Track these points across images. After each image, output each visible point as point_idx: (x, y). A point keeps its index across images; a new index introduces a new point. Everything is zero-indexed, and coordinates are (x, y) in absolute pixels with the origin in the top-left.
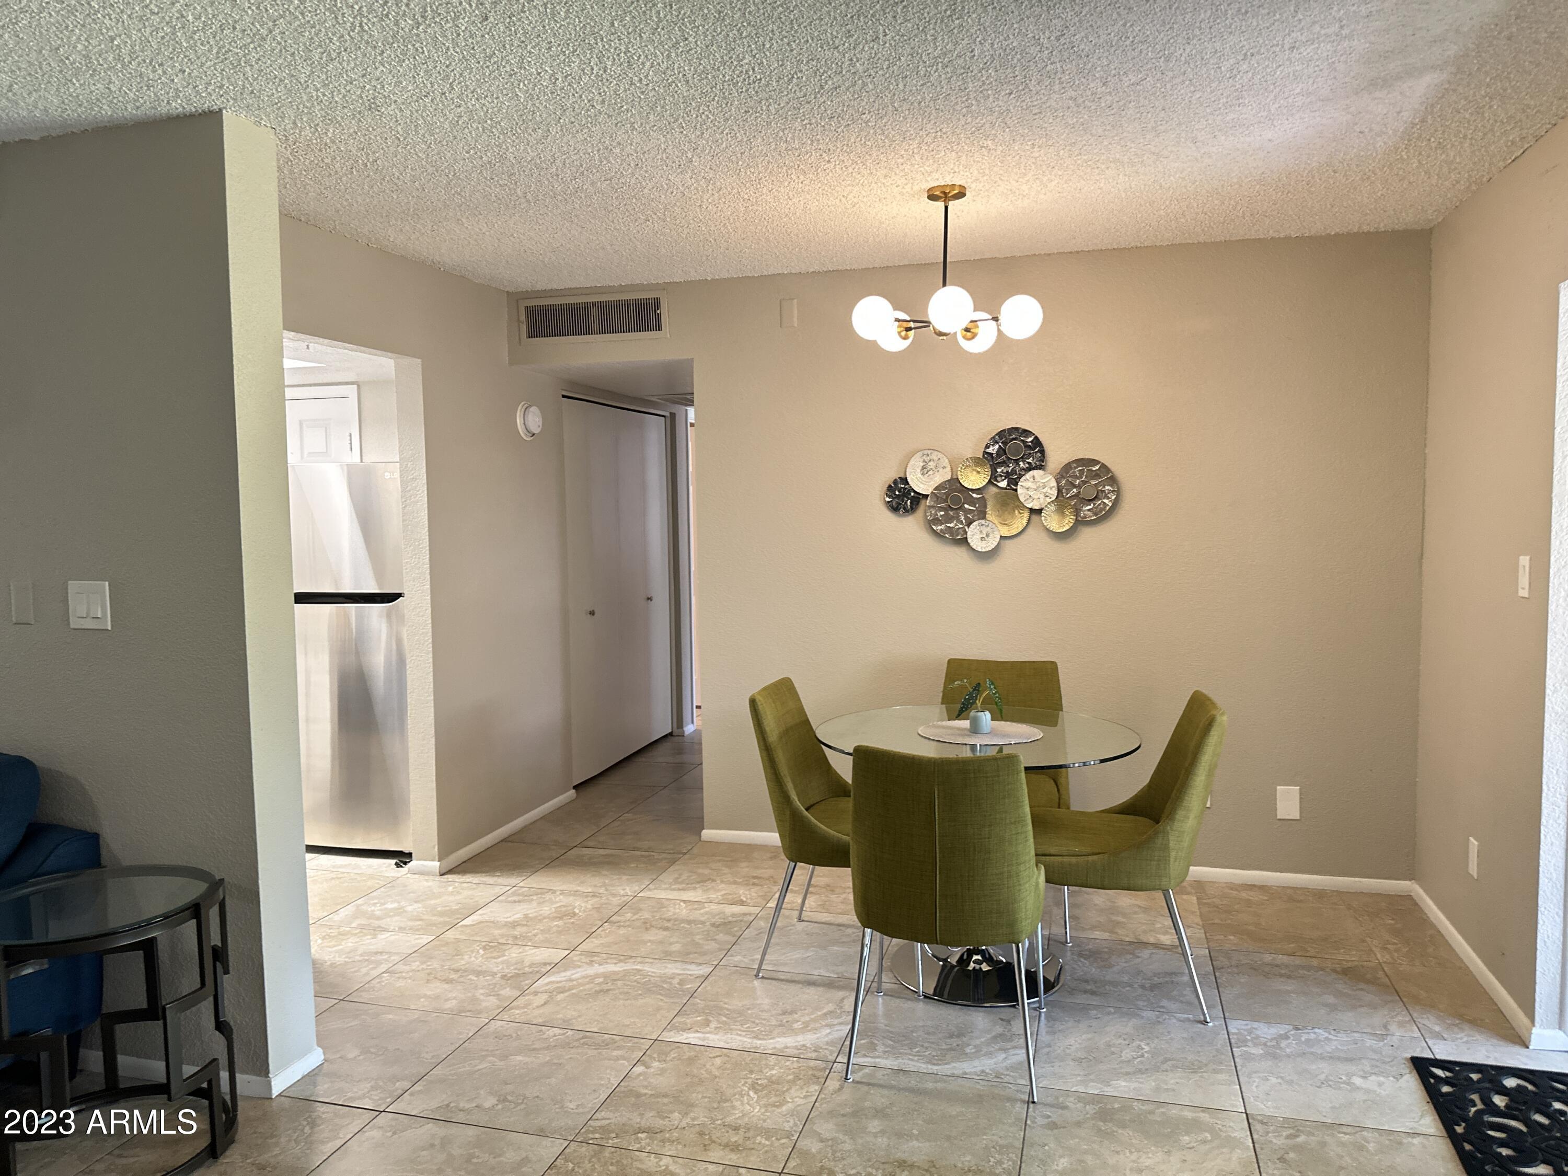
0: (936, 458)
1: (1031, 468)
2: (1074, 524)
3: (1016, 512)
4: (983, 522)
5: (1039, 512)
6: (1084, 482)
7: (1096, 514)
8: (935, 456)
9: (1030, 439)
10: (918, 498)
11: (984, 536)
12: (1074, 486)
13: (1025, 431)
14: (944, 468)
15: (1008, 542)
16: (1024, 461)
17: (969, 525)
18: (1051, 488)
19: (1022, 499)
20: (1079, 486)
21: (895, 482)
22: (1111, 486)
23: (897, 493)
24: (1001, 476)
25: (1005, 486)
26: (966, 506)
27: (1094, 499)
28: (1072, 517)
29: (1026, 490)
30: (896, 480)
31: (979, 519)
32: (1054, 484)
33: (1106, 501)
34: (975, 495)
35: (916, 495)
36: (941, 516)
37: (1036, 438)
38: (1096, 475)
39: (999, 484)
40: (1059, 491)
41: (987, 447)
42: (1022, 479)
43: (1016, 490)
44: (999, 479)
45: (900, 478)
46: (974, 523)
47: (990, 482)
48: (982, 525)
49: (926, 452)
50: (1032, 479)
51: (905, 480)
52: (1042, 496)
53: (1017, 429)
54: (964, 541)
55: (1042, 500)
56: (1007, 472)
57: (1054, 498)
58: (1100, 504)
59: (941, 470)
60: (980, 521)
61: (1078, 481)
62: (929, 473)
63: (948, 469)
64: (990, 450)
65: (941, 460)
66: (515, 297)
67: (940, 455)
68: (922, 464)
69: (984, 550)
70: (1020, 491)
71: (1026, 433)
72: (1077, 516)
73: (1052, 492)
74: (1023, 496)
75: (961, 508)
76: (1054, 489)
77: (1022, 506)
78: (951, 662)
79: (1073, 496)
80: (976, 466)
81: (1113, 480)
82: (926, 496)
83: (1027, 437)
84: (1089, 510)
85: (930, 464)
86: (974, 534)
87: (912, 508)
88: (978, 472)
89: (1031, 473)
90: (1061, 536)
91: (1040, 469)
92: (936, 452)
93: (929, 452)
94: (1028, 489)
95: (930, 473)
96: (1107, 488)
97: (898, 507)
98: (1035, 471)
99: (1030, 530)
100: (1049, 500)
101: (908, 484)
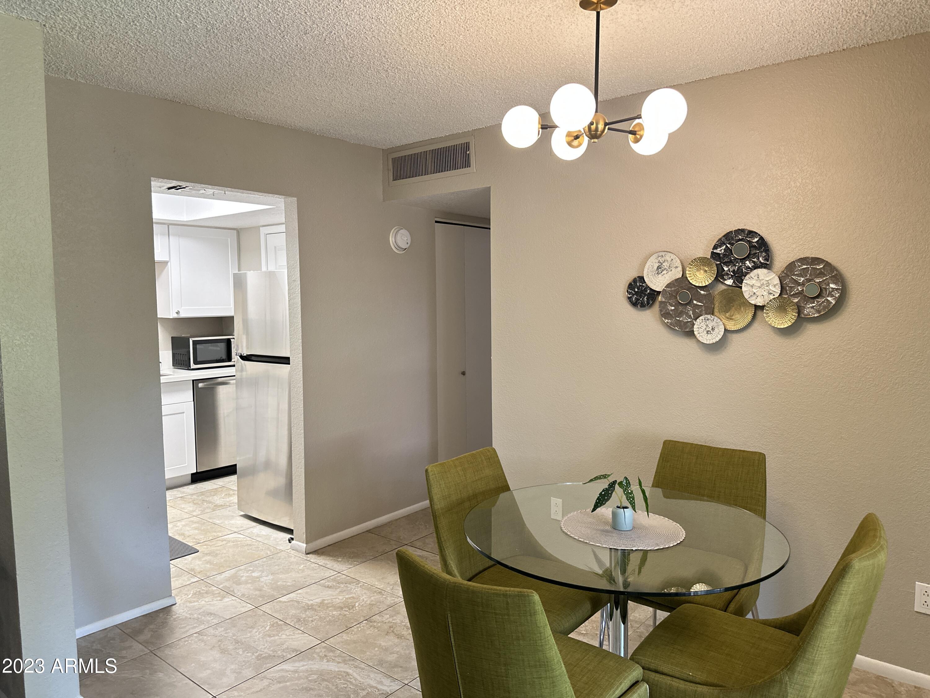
0: (669, 259)
1: (756, 267)
2: (796, 320)
3: (742, 309)
4: (709, 316)
5: (762, 308)
6: (809, 280)
7: (819, 312)
8: (668, 257)
9: (756, 240)
10: (654, 294)
11: (710, 329)
12: (799, 284)
13: (751, 232)
14: (676, 267)
15: (735, 337)
16: (750, 261)
17: (696, 320)
18: (775, 286)
19: (746, 296)
20: (803, 284)
21: (635, 280)
22: (836, 284)
23: (636, 290)
24: (727, 274)
25: (731, 284)
26: (695, 302)
27: (817, 297)
28: (794, 314)
29: (750, 288)
30: (635, 279)
31: (706, 314)
32: (777, 281)
33: (829, 299)
34: (702, 292)
35: (651, 292)
36: (672, 310)
37: (762, 238)
38: (821, 274)
39: (726, 282)
40: (783, 288)
41: (715, 247)
42: (747, 277)
43: (741, 288)
44: (725, 277)
45: (638, 277)
46: (701, 318)
47: (716, 279)
48: (708, 320)
49: (661, 254)
50: (756, 278)
51: (642, 279)
52: (765, 293)
53: (743, 231)
54: (691, 334)
55: (766, 297)
56: (734, 270)
57: (777, 295)
58: (823, 302)
59: (673, 270)
60: (706, 316)
61: (803, 279)
62: (663, 273)
63: (680, 269)
64: (718, 251)
65: (674, 261)
66: (387, 152)
67: (673, 256)
68: (657, 265)
69: (711, 342)
70: (744, 289)
71: (752, 233)
72: (799, 313)
73: (774, 289)
74: (747, 293)
75: (690, 303)
76: (777, 287)
77: (746, 303)
78: (667, 443)
79: (796, 294)
80: (704, 265)
81: (838, 277)
82: (659, 293)
83: (753, 237)
84: (813, 307)
85: (664, 264)
86: (700, 326)
87: (648, 303)
88: (706, 271)
89: (756, 271)
90: (786, 332)
91: (765, 268)
92: (670, 254)
93: (663, 254)
94: (752, 286)
95: (665, 272)
96: (832, 286)
97: (636, 302)
98: (759, 269)
99: (756, 325)
100: (772, 297)
101: (645, 283)
